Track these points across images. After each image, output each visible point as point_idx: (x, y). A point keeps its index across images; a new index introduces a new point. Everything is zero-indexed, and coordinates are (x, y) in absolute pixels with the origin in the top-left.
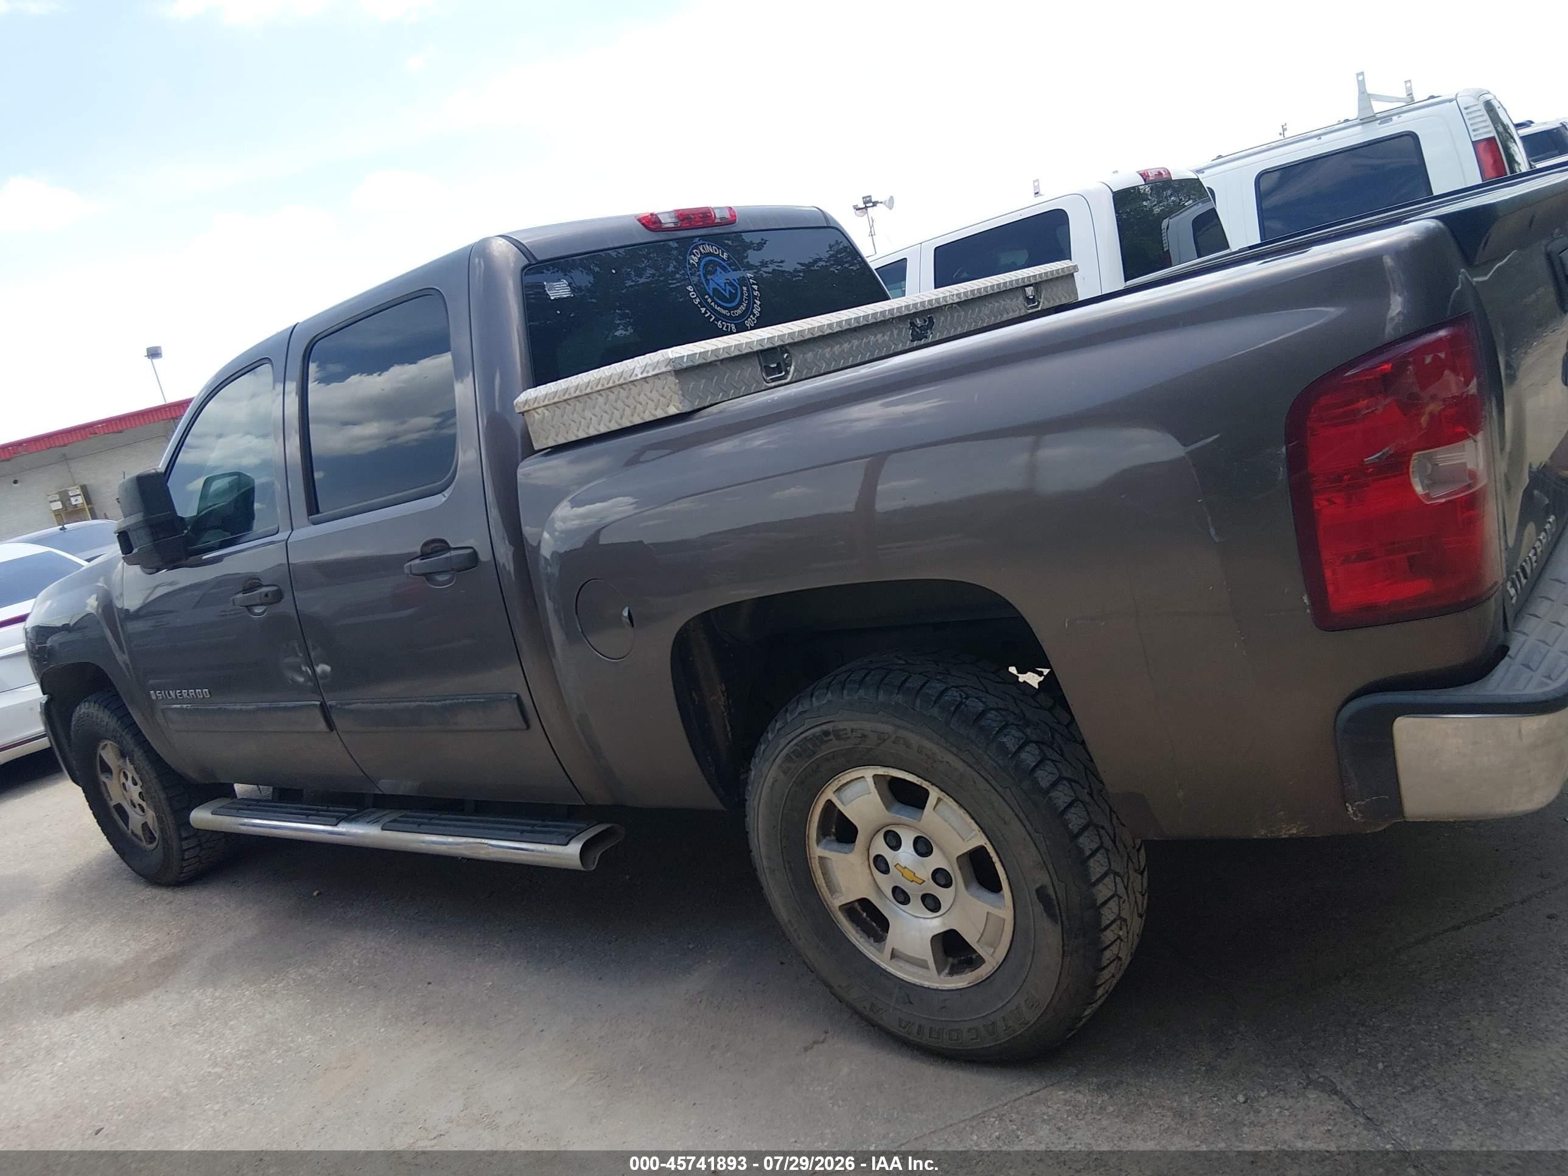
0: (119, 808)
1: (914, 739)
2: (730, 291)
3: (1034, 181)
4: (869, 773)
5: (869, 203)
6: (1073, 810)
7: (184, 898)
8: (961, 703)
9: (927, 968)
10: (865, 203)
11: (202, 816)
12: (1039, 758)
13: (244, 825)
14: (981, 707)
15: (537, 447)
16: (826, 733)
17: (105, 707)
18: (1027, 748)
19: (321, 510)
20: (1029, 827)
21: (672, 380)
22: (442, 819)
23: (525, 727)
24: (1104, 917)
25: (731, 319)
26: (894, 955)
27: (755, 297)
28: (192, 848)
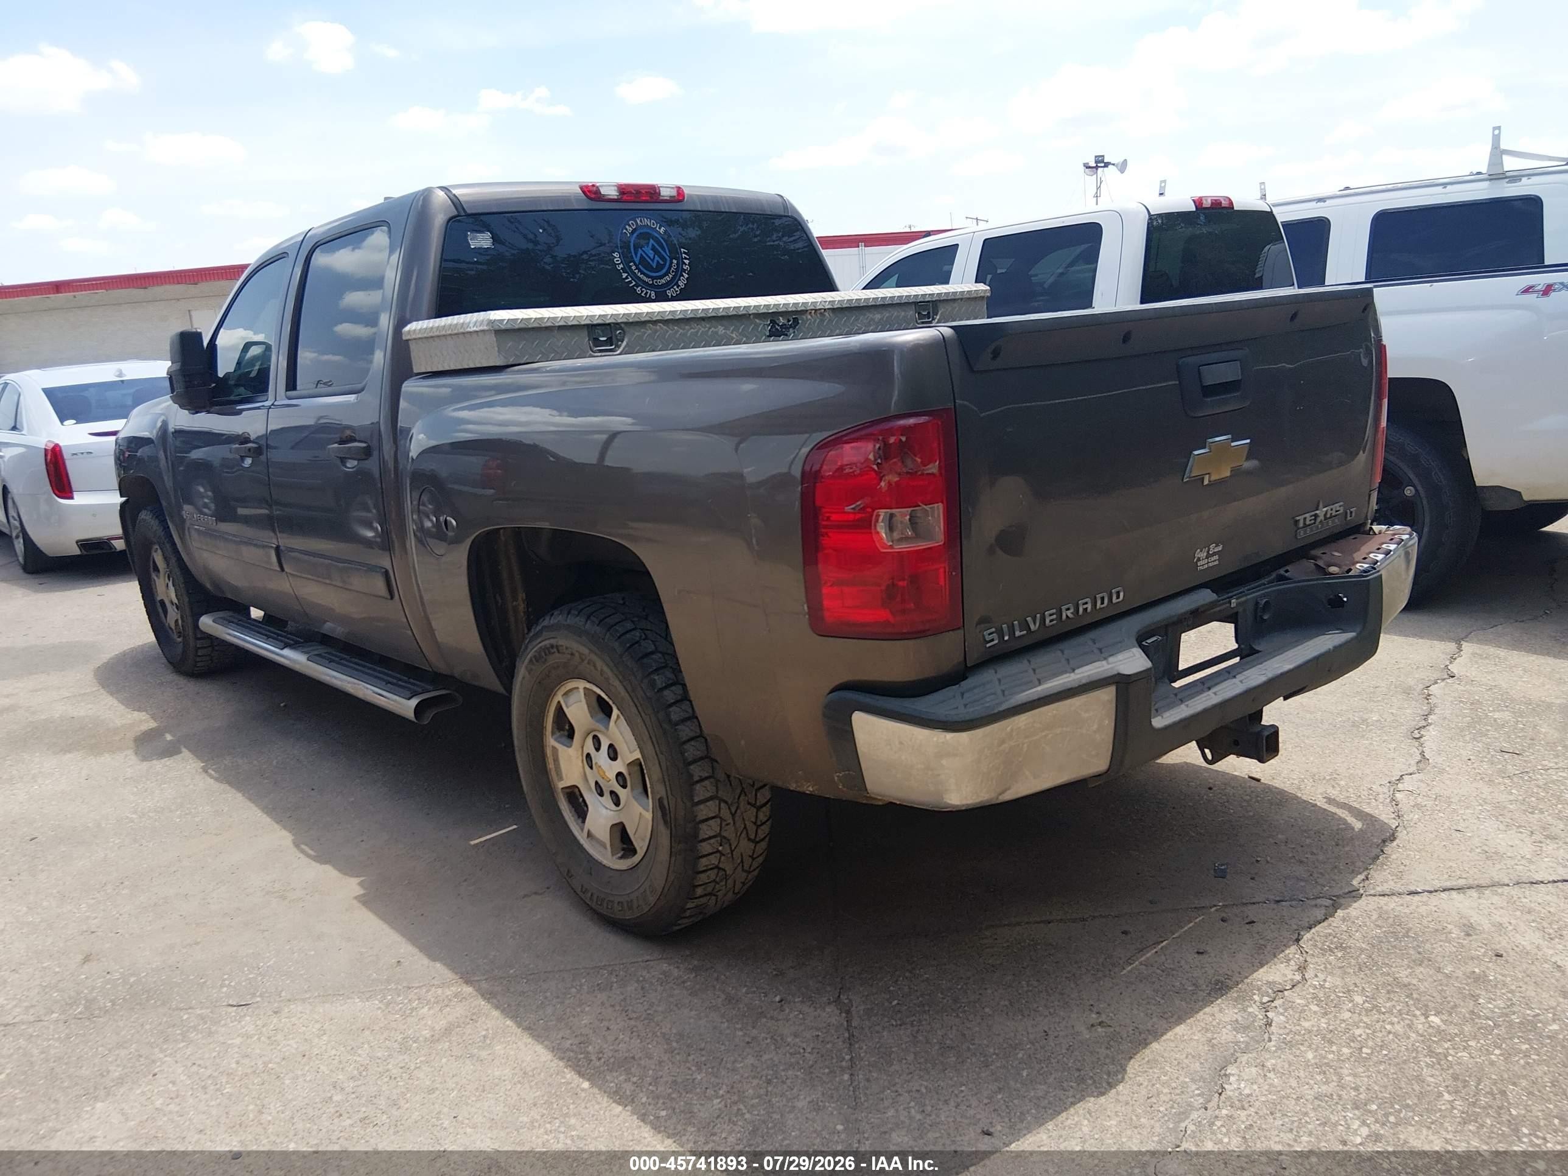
0: (162, 602)
1: (599, 664)
2: (658, 262)
3: (1161, 182)
4: (582, 684)
5: (1101, 163)
6: (693, 743)
7: (192, 686)
8: (637, 642)
9: (605, 848)
10: (1096, 162)
11: (207, 622)
12: (679, 698)
13: (229, 634)
14: (652, 648)
15: (415, 371)
16: (552, 646)
17: (157, 517)
18: (673, 688)
19: (298, 388)
20: (657, 749)
21: (492, 338)
22: (351, 662)
23: (389, 597)
24: (701, 831)
25: (652, 286)
26: (589, 835)
27: (684, 271)
28: (205, 648)
